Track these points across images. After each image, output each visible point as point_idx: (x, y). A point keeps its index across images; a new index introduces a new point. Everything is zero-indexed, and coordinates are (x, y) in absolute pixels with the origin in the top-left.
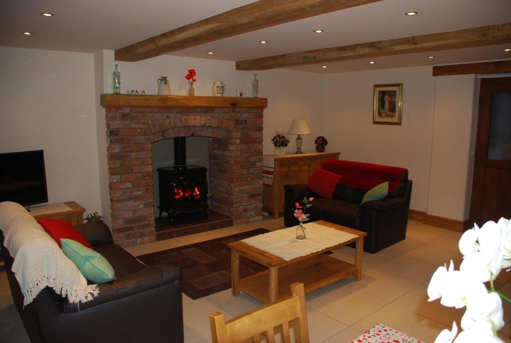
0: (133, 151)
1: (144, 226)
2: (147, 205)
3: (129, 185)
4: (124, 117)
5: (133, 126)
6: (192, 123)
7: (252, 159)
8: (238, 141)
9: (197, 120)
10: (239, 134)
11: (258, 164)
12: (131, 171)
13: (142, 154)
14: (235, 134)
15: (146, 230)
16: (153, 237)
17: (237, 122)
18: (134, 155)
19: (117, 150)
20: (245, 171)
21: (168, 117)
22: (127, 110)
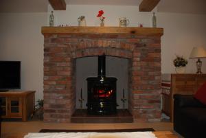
0: (57, 62)
1: (62, 111)
2: (65, 98)
3: (54, 83)
4: (53, 40)
5: (59, 46)
6: (100, 45)
7: (150, 73)
8: (138, 59)
9: (104, 43)
10: (139, 54)
11: (156, 78)
12: (56, 74)
13: (64, 64)
14: (135, 54)
15: (64, 114)
16: (69, 120)
17: (138, 45)
18: (58, 64)
19: (48, 61)
20: (144, 82)
21: (82, 40)
22: (55, 36)
